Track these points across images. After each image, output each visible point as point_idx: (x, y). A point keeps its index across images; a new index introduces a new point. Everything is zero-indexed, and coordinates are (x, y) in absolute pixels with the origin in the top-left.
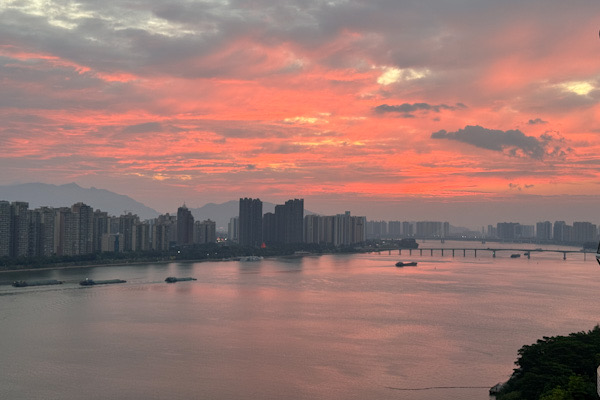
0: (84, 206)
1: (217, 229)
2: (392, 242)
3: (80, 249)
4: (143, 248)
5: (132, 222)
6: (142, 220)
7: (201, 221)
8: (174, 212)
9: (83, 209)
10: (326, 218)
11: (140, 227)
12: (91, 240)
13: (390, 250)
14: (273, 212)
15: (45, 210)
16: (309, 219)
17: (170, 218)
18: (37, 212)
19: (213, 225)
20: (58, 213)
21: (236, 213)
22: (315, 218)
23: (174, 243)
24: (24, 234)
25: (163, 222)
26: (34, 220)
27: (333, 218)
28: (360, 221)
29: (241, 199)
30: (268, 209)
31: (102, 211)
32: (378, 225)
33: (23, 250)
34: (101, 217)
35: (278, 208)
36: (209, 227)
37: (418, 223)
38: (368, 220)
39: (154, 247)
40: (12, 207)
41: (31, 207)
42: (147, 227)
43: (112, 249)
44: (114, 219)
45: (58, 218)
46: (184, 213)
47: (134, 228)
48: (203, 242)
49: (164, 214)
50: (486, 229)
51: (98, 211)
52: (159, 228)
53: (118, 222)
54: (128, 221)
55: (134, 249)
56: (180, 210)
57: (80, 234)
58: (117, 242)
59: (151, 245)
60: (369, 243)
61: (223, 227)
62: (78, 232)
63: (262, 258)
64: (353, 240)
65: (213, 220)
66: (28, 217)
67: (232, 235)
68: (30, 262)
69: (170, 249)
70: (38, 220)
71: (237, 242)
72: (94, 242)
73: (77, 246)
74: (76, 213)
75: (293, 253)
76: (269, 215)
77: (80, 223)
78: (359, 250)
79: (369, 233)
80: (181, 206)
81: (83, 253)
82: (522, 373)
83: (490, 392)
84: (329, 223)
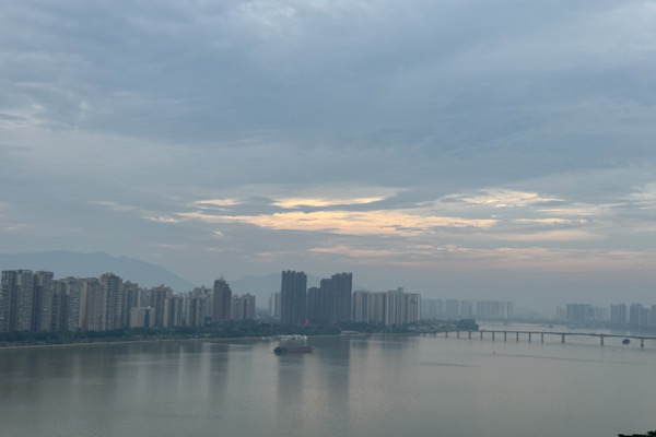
0: (114, 277)
1: (256, 306)
2: (449, 323)
3: (107, 324)
4: (176, 324)
5: (165, 293)
6: (175, 293)
7: (240, 295)
8: (210, 285)
9: (113, 280)
10: (377, 295)
11: (172, 301)
12: (119, 313)
13: (447, 332)
14: (319, 287)
15: (72, 281)
16: (358, 296)
17: (206, 291)
18: (62, 284)
19: (253, 300)
20: (85, 285)
21: (278, 288)
22: (365, 295)
23: (207, 319)
24: (47, 308)
25: (196, 299)
26: (59, 291)
27: (384, 295)
28: (413, 299)
29: (284, 272)
30: (313, 283)
31: (132, 282)
32: (432, 304)
33: (45, 325)
34: (131, 292)
35: (324, 282)
36: (248, 302)
37: (478, 302)
39: (187, 323)
40: (36, 277)
41: (56, 277)
42: (181, 301)
43: (142, 325)
44: (145, 291)
45: (84, 289)
46: (222, 287)
47: (167, 302)
48: (242, 318)
49: (200, 287)
50: (554, 310)
51: (128, 283)
52: (194, 302)
53: (149, 295)
54: (160, 294)
55: (165, 324)
56: (217, 282)
57: (108, 307)
58: (147, 317)
59: (184, 321)
60: (423, 323)
61: (263, 303)
62: (105, 304)
63: (305, 337)
64: (406, 317)
65: (252, 294)
66: (52, 287)
67: (273, 311)
68: (52, 337)
69: (205, 325)
70: (64, 291)
71: (279, 318)
72: (122, 316)
73: (104, 320)
74: (105, 284)
75: (339, 332)
76: (313, 290)
77: (108, 295)
78: (413, 331)
79: (424, 313)
80: (218, 278)
81: (110, 328)
84: (380, 300)
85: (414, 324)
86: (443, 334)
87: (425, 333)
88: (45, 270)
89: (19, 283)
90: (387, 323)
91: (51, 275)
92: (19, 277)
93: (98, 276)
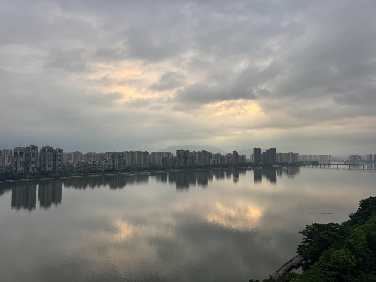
1: (246, 158)
2: (309, 162)
3: (204, 164)
4: (223, 164)
5: (219, 156)
6: (222, 155)
7: (241, 155)
8: (232, 152)
9: (205, 152)
10: (284, 154)
11: (222, 157)
14: (265, 152)
15: (194, 152)
16: (278, 154)
17: (231, 154)
18: (191, 153)
19: (245, 156)
20: (198, 153)
21: (253, 153)
22: (280, 154)
23: (232, 162)
24: (188, 160)
25: (229, 156)
26: (191, 155)
27: (287, 154)
28: (297, 155)
29: (254, 148)
30: (263, 151)
31: (210, 152)
32: (303, 156)
33: (188, 164)
34: (210, 154)
35: (267, 151)
36: (243, 157)
37: (319, 155)
38: (300, 154)
39: (226, 163)
40: (185, 151)
41: (190, 151)
42: (224, 157)
43: (213, 164)
45: (197, 155)
47: (220, 157)
48: (242, 162)
49: (229, 153)
50: (346, 157)
51: (209, 153)
52: (228, 157)
53: (215, 156)
54: (218, 155)
55: (220, 164)
56: (234, 152)
57: (204, 159)
58: (215, 162)
60: (300, 162)
61: (248, 157)
62: (203, 158)
63: (262, 167)
64: (294, 161)
65: (245, 155)
66: (189, 154)
67: (251, 160)
68: (190, 167)
69: (231, 164)
70: (192, 155)
71: (253, 162)
72: (208, 162)
74: (203, 153)
75: (272, 165)
76: (264, 153)
77: (204, 156)
78: (297, 165)
79: (301, 159)
80: (234, 150)
82: (362, 210)
83: (349, 216)
84: (286, 156)
85: (298, 163)
86: (307, 166)
87: (301, 165)
88: (187, 149)
89: (181, 153)
90: (288, 162)
91: (188, 151)
92: (181, 151)
93: (201, 151)
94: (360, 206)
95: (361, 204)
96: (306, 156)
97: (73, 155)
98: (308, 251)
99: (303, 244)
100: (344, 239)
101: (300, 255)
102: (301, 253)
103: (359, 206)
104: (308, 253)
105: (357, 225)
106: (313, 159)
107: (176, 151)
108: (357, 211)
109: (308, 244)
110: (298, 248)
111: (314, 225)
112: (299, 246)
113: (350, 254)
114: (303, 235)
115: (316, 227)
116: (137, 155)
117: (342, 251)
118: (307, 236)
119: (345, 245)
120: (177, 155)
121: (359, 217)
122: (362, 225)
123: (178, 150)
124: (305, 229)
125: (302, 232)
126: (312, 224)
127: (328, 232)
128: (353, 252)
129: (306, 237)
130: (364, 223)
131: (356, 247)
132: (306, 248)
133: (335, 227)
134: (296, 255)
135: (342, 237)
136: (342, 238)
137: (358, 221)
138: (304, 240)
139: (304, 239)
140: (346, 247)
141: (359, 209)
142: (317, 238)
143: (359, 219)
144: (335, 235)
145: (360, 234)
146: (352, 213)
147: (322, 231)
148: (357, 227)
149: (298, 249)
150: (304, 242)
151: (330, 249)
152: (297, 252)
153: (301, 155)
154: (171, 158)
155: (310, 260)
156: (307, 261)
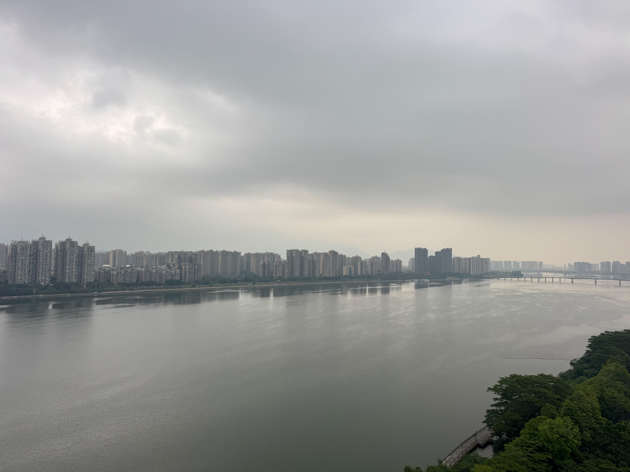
0: (335, 252)
1: (402, 265)
2: (506, 273)
4: (364, 274)
5: (358, 260)
6: (362, 259)
7: (394, 260)
8: (379, 255)
9: (334, 253)
10: (465, 259)
11: (362, 262)
12: (338, 269)
13: (505, 278)
14: (434, 255)
15: (316, 254)
16: (455, 259)
17: (378, 258)
18: (312, 255)
19: (400, 262)
20: (322, 256)
21: (413, 256)
22: (459, 259)
23: (378, 271)
24: (306, 266)
25: (374, 260)
26: (311, 258)
27: (470, 259)
28: (486, 261)
29: (416, 248)
30: (431, 253)
32: (497, 263)
33: (306, 274)
34: (343, 257)
35: (437, 253)
36: (398, 263)
37: (523, 262)
38: (491, 260)
39: (369, 273)
40: (301, 252)
41: (310, 252)
42: (366, 262)
43: (348, 274)
44: (349, 258)
45: (322, 258)
46: (385, 255)
47: (359, 263)
48: (395, 271)
49: (374, 256)
50: (567, 265)
51: (341, 254)
52: (372, 264)
53: (351, 260)
54: (356, 259)
55: (359, 274)
56: (383, 254)
57: (333, 266)
58: (350, 270)
59: (368, 272)
60: (492, 273)
61: (406, 264)
62: (331, 264)
63: (428, 280)
64: (482, 271)
65: (400, 259)
66: (308, 257)
67: (411, 267)
68: (309, 280)
69: (378, 274)
70: (313, 258)
71: (414, 271)
72: (339, 270)
73: (331, 272)
74: (331, 255)
75: (446, 278)
76: (431, 257)
77: (332, 260)
78: (486, 277)
79: (492, 268)
80: (383, 252)
81: (334, 275)
82: (592, 353)
83: (570, 363)
84: (468, 262)
85: (487, 274)
87: (493, 278)
88: (304, 249)
89: (294, 255)
90: (472, 272)
91: (306, 251)
92: (294, 252)
93: (327, 251)
94: (589, 346)
95: (590, 343)
96: (501, 262)
97: (111, 256)
98: (502, 419)
99: (494, 408)
100: (561, 400)
101: (489, 426)
102: (491, 423)
103: (587, 347)
104: (502, 423)
105: (584, 377)
106: (513, 268)
107: (286, 252)
108: (583, 355)
109: (503, 408)
110: (486, 414)
111: (513, 376)
112: (488, 411)
113: (571, 426)
114: (495, 393)
115: (515, 381)
116: (220, 257)
117: (559, 420)
118: (502, 395)
119: (562, 411)
120: (288, 257)
121: (586, 365)
122: (592, 379)
123: (290, 250)
124: (498, 384)
125: (493, 388)
126: (510, 375)
127: (536, 389)
128: (576, 422)
129: (499, 397)
130: (596, 375)
131: (581, 415)
132: (499, 414)
133: (548, 381)
134: (483, 427)
135: (559, 397)
136: (558, 399)
137: (585, 371)
138: (497, 402)
139: (495, 399)
140: (565, 415)
141: (588, 351)
142: (516, 398)
143: (587, 369)
144: (547, 394)
145: (588, 393)
146: (575, 358)
147: (526, 387)
148: (583, 381)
149: (485, 416)
150: (496, 405)
151: (538, 417)
152: (484, 422)
153: (494, 261)
154: (278, 264)
155: (505, 436)
156: (500, 437)
